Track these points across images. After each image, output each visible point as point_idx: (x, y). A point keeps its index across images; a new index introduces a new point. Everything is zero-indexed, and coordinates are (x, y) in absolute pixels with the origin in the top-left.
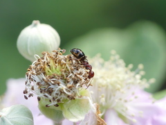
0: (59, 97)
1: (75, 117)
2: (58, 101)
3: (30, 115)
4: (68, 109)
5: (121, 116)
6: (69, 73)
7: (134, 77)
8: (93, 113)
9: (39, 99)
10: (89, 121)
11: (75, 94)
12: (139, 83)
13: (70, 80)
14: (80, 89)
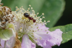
1: (6, 38)
4: (3, 34)
5: (30, 38)
6: (3, 16)
8: (14, 37)
10: (12, 41)
11: (6, 27)
13: (4, 19)
14: (9, 24)
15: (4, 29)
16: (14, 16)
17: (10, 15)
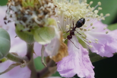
0: (31, 25)
1: (44, 40)
2: (31, 27)
3: (8, 37)
4: (39, 34)
5: (80, 41)
6: (41, 6)
7: (93, 11)
8: (57, 39)
9: (16, 25)
10: (54, 45)
11: (44, 23)
12: (97, 17)
13: (41, 12)
14: (49, 19)
15: (41, 26)
16: (56, 7)
17: (50, 4)
